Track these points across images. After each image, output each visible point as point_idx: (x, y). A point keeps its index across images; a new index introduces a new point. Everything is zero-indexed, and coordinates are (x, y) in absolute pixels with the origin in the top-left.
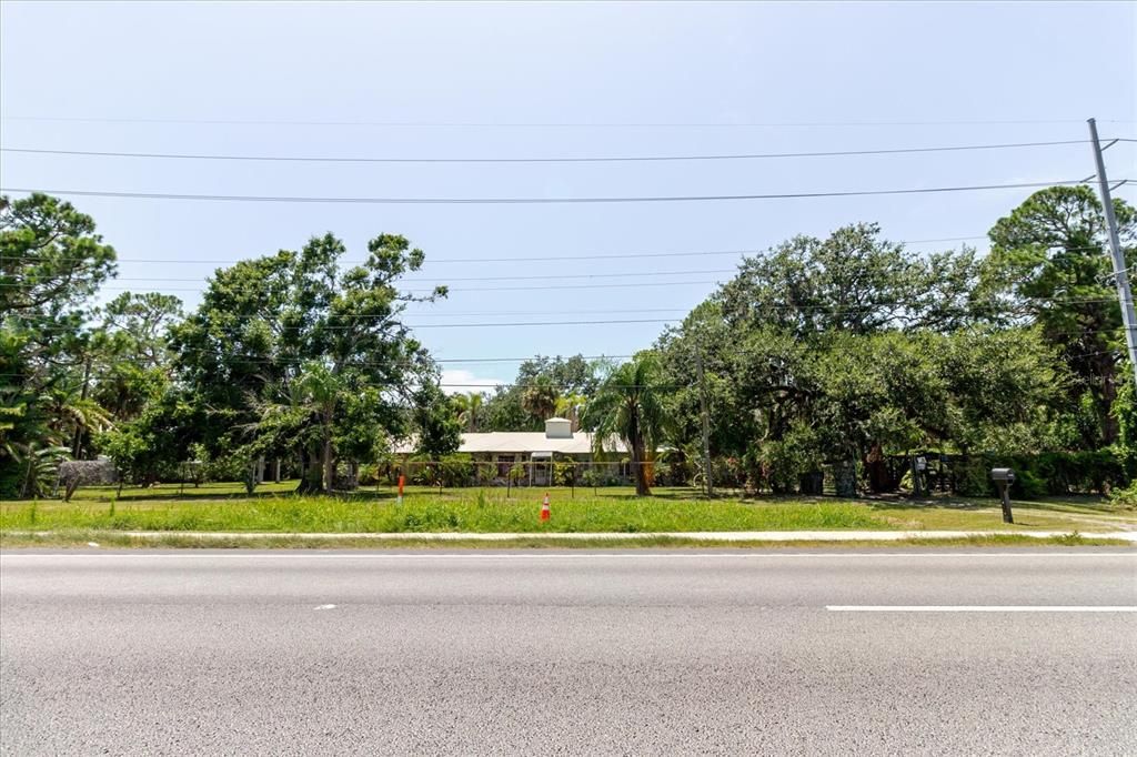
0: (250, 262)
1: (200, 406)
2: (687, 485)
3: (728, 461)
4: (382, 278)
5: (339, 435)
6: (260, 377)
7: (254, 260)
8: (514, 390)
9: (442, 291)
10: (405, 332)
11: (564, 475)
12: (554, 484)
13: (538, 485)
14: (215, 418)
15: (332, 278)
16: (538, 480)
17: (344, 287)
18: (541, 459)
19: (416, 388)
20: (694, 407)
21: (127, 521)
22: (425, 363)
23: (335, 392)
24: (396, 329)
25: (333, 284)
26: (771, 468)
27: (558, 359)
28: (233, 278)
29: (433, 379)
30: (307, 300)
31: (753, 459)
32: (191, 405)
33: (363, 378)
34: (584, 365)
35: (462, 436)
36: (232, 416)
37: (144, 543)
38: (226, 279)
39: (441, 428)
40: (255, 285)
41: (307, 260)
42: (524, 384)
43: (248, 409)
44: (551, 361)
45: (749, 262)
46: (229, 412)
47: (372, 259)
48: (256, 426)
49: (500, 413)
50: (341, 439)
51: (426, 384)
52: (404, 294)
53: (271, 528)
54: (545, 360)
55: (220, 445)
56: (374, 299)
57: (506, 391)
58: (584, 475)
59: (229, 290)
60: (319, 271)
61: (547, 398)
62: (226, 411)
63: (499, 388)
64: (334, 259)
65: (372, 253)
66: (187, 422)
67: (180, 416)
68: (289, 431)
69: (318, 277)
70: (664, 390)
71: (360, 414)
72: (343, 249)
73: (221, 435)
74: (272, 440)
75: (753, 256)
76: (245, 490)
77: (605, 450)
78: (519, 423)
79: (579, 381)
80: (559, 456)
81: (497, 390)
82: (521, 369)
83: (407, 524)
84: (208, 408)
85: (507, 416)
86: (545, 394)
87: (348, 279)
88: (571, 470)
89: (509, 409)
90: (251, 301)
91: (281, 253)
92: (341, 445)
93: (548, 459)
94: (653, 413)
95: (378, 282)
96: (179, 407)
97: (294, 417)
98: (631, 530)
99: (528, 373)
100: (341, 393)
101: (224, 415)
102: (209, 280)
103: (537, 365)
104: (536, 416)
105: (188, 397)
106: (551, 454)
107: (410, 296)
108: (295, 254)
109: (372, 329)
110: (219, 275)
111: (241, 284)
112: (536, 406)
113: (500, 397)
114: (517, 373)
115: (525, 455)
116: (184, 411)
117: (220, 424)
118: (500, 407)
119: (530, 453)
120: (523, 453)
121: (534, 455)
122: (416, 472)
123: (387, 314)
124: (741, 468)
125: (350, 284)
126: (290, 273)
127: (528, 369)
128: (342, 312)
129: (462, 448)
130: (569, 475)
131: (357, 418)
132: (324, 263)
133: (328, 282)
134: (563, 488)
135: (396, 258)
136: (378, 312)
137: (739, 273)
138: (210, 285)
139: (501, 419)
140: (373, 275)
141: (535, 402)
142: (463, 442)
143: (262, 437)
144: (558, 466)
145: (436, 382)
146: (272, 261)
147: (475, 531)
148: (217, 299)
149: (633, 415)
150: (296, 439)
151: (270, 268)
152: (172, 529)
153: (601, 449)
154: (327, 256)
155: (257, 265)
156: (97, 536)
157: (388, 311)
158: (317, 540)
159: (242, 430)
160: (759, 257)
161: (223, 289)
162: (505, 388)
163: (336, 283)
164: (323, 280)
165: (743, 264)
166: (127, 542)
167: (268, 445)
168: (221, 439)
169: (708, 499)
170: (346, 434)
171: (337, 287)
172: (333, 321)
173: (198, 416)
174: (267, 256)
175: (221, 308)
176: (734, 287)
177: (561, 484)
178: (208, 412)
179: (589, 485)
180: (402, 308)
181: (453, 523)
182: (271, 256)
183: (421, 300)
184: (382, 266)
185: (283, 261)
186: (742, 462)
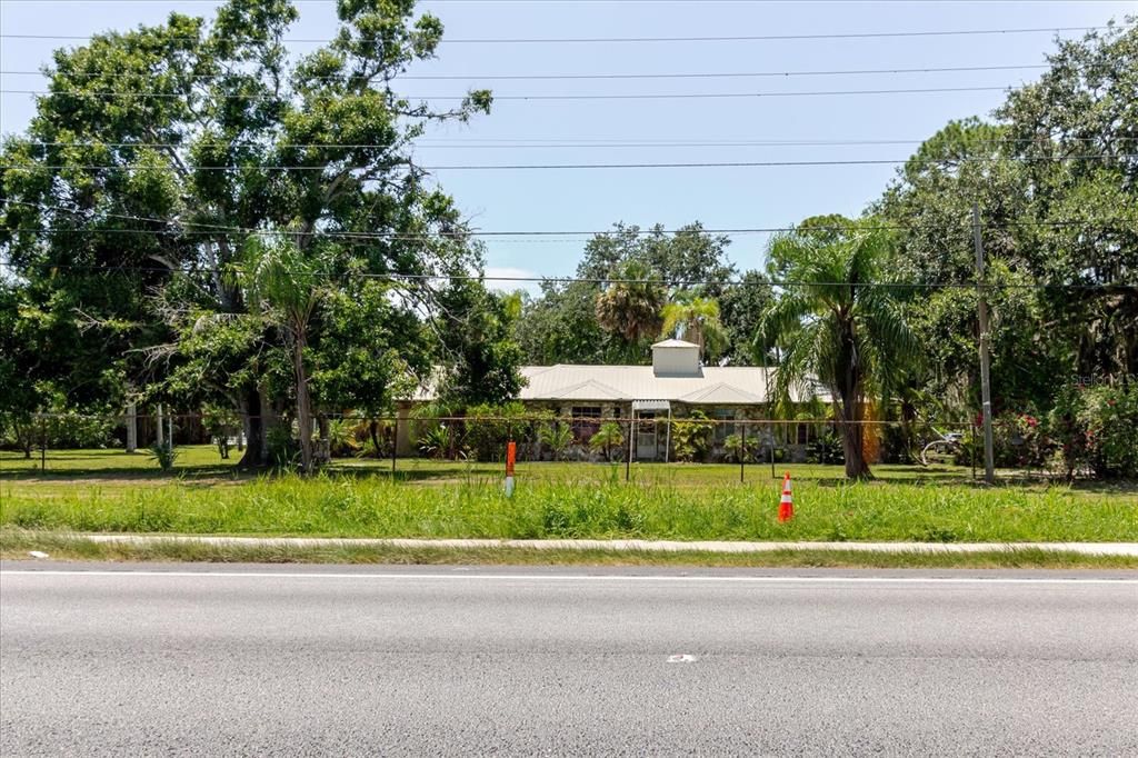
0: (115, 36)
1: (64, 311)
2: (909, 462)
3: (1021, 422)
4: (368, 71)
5: (323, 368)
6: (159, 259)
7: (123, 31)
8: (574, 287)
9: (482, 100)
10: (417, 178)
11: (691, 442)
12: (672, 459)
13: (643, 460)
14: (93, 333)
15: (275, 70)
16: (643, 451)
17: (298, 88)
18: (650, 414)
19: (439, 283)
20: (963, 323)
21: (40, 515)
22: (455, 236)
23: (310, 290)
24: (403, 171)
25: (277, 85)
26: (1105, 432)
27: (658, 231)
28: (92, 71)
29: (468, 267)
30: (233, 115)
31: (1069, 417)
32: (45, 310)
33: (355, 263)
34: (707, 243)
35: (525, 372)
36: (124, 331)
37: (124, 553)
38: (78, 71)
39: (490, 356)
40: (136, 85)
41: (225, 35)
42: (595, 276)
43: (151, 318)
44: (643, 236)
45: (1068, 48)
46: (118, 325)
47: (345, 35)
48: (168, 349)
49: (556, 331)
50: (330, 374)
51: (456, 275)
52: (414, 105)
53: (307, 530)
54: (633, 233)
55: (107, 383)
56: (364, 114)
57: (560, 288)
58: (728, 443)
59: (88, 93)
60: (247, 56)
61: (644, 303)
62: (111, 322)
63: (547, 284)
64: (278, 32)
65: (346, 24)
66: (41, 341)
67: (27, 331)
68: (230, 360)
69: (248, 68)
70: (903, 292)
71: (356, 330)
72: (292, 15)
73: (108, 365)
74: (200, 376)
75: (1076, 38)
76: (156, 463)
77: (795, 398)
78: (592, 350)
79: (697, 273)
80: (682, 408)
81: (544, 287)
82: (589, 249)
83: (548, 524)
84: (80, 317)
85: (569, 336)
86: (640, 296)
87: (305, 74)
88: (703, 433)
89: (573, 322)
90: (132, 115)
91: (173, 22)
92: (331, 385)
93: (665, 413)
94: (884, 331)
95: (359, 81)
96: (26, 315)
97: (236, 333)
98: (946, 538)
99: (603, 256)
100: (321, 291)
101: (108, 330)
102: (47, 73)
103: (619, 242)
104: (622, 335)
105: (38, 297)
106: (667, 406)
107: (423, 109)
108: (200, 22)
109: (357, 172)
110: (64, 64)
111: (110, 82)
112: (623, 318)
113: (553, 300)
114: (581, 256)
115: (621, 406)
116: (35, 321)
117: (104, 347)
118: (553, 319)
119: (628, 403)
120: (616, 402)
121: (636, 406)
122: (422, 434)
123: (388, 143)
124: (1044, 433)
125: (309, 84)
126: (188, 60)
127: (601, 248)
128: (305, 139)
129: (524, 394)
130: (700, 442)
131: (353, 335)
132: (259, 41)
133: (267, 79)
134: (691, 465)
135: (389, 33)
136: (372, 141)
137: (1048, 70)
138: (50, 81)
139: (557, 340)
140: (351, 65)
141: (622, 308)
142: (525, 383)
143: (181, 370)
144: (681, 425)
145: (474, 274)
146: (159, 36)
147: (667, 537)
148: (64, 111)
149: (844, 338)
150: (243, 374)
151: (158, 50)
152: (125, 530)
153: (787, 395)
154: (262, 26)
155: (133, 45)
156: (38, 541)
157: (391, 136)
158: (428, 551)
159: (144, 356)
160: (1088, 38)
161: (75, 91)
162: (559, 286)
163: (283, 83)
164: (259, 75)
165: (1056, 52)
166: (93, 551)
167: (195, 385)
168: (108, 373)
169: (985, 486)
170: (334, 367)
171: (285, 89)
172: (288, 157)
173: (62, 332)
174: (149, 26)
175: (76, 127)
176: (1038, 97)
177: (686, 458)
178: (80, 324)
179: (736, 460)
180: (416, 132)
181: (625, 524)
182: (156, 26)
183: (442, 118)
184: (365, 49)
185: (181, 34)
186: (1046, 422)
